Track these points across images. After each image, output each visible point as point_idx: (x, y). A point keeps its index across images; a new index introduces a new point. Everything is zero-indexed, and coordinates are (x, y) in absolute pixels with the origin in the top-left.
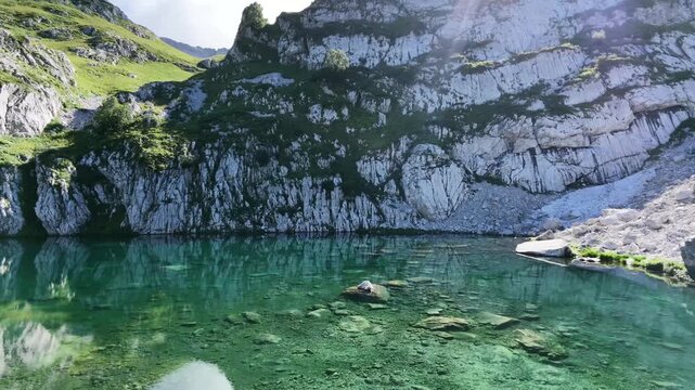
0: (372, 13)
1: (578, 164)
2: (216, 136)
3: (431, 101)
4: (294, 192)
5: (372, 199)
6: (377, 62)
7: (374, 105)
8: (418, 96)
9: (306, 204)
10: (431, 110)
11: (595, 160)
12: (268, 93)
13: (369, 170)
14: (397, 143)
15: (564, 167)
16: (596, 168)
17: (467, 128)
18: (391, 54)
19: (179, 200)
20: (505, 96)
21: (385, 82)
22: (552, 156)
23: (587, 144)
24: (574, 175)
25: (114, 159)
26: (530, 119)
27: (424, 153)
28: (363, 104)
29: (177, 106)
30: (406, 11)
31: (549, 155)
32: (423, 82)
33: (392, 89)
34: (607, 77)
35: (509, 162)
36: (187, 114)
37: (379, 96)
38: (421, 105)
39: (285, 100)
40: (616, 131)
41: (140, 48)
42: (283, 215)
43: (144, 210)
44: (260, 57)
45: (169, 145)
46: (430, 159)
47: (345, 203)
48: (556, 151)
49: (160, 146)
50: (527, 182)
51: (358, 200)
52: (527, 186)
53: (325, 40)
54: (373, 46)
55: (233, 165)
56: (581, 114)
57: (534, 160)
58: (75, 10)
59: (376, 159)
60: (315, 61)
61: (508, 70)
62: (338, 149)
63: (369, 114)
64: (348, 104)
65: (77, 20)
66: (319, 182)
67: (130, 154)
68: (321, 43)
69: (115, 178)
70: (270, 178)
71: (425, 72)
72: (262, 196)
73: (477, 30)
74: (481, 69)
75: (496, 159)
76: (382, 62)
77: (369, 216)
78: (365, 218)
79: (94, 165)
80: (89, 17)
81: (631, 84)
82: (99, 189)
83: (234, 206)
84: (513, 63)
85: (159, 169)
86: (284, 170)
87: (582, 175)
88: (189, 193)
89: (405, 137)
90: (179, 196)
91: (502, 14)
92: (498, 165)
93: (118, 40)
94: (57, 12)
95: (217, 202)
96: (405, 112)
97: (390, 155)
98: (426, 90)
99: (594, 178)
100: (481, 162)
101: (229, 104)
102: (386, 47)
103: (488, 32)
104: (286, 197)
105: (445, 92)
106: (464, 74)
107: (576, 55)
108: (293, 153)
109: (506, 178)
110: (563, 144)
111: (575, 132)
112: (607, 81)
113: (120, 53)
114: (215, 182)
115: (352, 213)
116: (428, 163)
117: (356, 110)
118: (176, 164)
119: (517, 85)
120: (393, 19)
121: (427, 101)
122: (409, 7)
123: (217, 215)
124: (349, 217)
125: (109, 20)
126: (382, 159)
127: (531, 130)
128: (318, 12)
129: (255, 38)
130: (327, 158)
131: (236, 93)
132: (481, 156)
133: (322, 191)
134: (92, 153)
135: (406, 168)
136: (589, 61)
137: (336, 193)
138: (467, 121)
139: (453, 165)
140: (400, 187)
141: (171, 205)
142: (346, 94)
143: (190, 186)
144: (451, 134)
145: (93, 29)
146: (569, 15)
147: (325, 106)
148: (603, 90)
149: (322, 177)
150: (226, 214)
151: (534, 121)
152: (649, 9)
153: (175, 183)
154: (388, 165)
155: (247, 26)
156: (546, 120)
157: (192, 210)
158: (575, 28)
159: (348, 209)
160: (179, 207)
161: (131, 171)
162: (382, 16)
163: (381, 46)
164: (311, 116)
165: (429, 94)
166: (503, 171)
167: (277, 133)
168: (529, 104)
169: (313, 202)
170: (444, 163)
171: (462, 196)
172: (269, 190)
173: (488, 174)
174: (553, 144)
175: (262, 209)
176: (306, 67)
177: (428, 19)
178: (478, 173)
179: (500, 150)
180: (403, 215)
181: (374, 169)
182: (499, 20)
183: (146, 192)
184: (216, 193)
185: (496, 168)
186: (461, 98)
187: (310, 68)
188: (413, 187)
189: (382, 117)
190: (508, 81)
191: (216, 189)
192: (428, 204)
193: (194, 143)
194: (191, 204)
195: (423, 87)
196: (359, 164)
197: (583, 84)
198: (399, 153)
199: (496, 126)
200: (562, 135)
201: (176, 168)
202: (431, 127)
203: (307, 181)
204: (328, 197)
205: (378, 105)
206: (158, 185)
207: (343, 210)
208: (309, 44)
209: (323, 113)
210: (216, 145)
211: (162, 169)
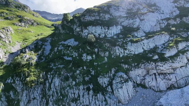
0: (102, 17)
1: (170, 80)
2: (52, 69)
3: (121, 52)
4: (77, 92)
5: (103, 94)
6: (104, 35)
7: (103, 54)
8: (117, 51)
9: (81, 97)
10: (121, 56)
11: (176, 79)
12: (70, 49)
13: (102, 81)
14: (111, 71)
15: (166, 81)
16: (177, 82)
17: (133, 65)
18: (108, 33)
19: (38, 98)
20: (145, 51)
21: (107, 45)
22: (162, 76)
23: (173, 72)
24: (169, 84)
25: (17, 80)
26: (154, 63)
27: (120, 77)
28: (100, 53)
29: (41, 53)
30: (112, 16)
31: (161, 76)
32: (118, 45)
33: (108, 47)
34: (178, 46)
35: (148, 79)
36: (44, 57)
37: (105, 51)
38: (118, 54)
39: (75, 52)
40: (182, 67)
41: (35, 21)
42: (73, 103)
43: (25, 104)
44: (68, 32)
45: (36, 75)
46: (122, 79)
47: (94, 97)
48: (163, 74)
49: (33, 76)
50: (154, 87)
51: (98, 95)
52: (154, 89)
53: (88, 27)
54: (103, 30)
55: (57, 81)
56: (171, 61)
57: (156, 77)
58: (16, 10)
59: (104, 77)
60: (85, 35)
61: (145, 41)
62: (92, 72)
63: (102, 57)
64: (95, 53)
65: (16, 13)
66: (85, 87)
67: (23, 78)
68: (86, 29)
69: (17, 88)
70: (69, 86)
71: (119, 41)
72: (67, 93)
73: (134, 24)
74: (137, 42)
75: (143, 77)
76: (105, 36)
77: (102, 102)
78: (101, 103)
79: (11, 82)
80: (20, 11)
81: (186, 49)
82: (11, 93)
83: (57, 98)
84: (147, 39)
85: (32, 86)
86: (74, 83)
87: (172, 84)
88: (42, 94)
89: (113, 68)
90: (38, 96)
91: (142, 18)
92: (144, 79)
93: (28, 20)
94: (10, 11)
95: (51, 97)
96: (113, 57)
97: (109, 75)
98: (120, 48)
99: (176, 86)
100: (138, 78)
101: (57, 53)
102: (107, 30)
103: (138, 24)
104: (74, 94)
105: (126, 49)
106: (131, 43)
107: (166, 36)
108: (77, 75)
109: (147, 85)
110: (165, 72)
111: (169, 68)
112: (178, 48)
113: (28, 23)
114: (51, 88)
115: (96, 101)
116: (121, 81)
117: (98, 55)
118: (37, 83)
119: (148, 47)
120: (108, 19)
121: (120, 52)
122: (113, 15)
123: (51, 103)
124: (95, 102)
125: (26, 12)
126: (106, 77)
127: (154, 67)
128: (86, 16)
129: (67, 24)
130: (88, 76)
131: (60, 48)
132: (138, 76)
133: (86, 92)
134: (10, 77)
135: (114, 82)
136: (171, 39)
137: (91, 92)
138: (133, 61)
139: (130, 82)
140: (112, 89)
141: (35, 100)
142: (94, 49)
143: (42, 90)
144: (128, 67)
145: (21, 16)
146: (162, 19)
147: (88, 54)
148: (176, 51)
149: (87, 85)
150: (54, 101)
151: (155, 64)
152: (187, 17)
153: (37, 90)
154: (108, 79)
155: (65, 20)
156: (159, 64)
157: (42, 101)
158: (164, 24)
159: (95, 99)
160: (38, 101)
161: (23, 86)
162: (105, 18)
163: (105, 30)
164: (83, 58)
165: (121, 50)
166: (146, 82)
167: (72, 67)
168: (153, 56)
169: (83, 96)
170: (126, 81)
171: (133, 94)
172: (69, 91)
173: (141, 83)
174: (162, 72)
175: (66, 99)
176: (82, 36)
177: (119, 19)
178: (138, 82)
179: (145, 73)
180: (113, 102)
181: (103, 81)
182: (141, 20)
183: (26, 96)
184: (51, 93)
185: (144, 81)
186: (131, 52)
187: (83, 37)
188: (117, 91)
189: (106, 58)
190: (145, 46)
191: (51, 91)
192: (122, 99)
193: (44, 73)
194: (42, 98)
195: (119, 47)
196: (99, 79)
197: (170, 49)
198: (112, 75)
199: (143, 65)
200: (165, 69)
201: (37, 84)
202: (122, 64)
203: (81, 87)
204: (88, 94)
205: (104, 54)
206: (31, 92)
207: (93, 99)
208: (83, 28)
209: (87, 57)
210: (52, 73)
211: (33, 86)
